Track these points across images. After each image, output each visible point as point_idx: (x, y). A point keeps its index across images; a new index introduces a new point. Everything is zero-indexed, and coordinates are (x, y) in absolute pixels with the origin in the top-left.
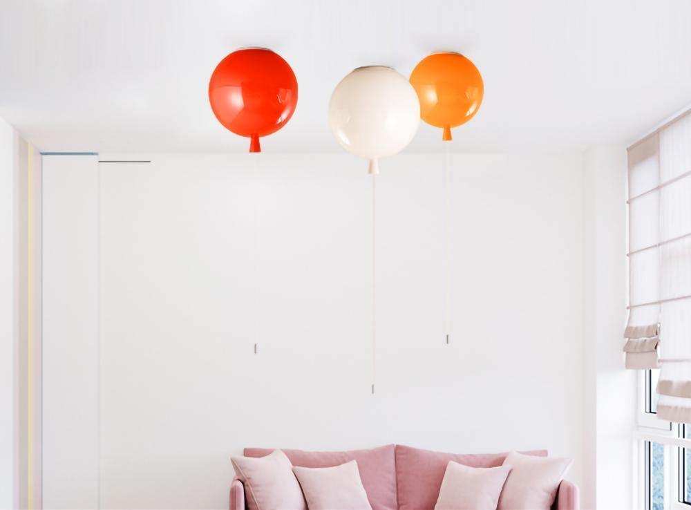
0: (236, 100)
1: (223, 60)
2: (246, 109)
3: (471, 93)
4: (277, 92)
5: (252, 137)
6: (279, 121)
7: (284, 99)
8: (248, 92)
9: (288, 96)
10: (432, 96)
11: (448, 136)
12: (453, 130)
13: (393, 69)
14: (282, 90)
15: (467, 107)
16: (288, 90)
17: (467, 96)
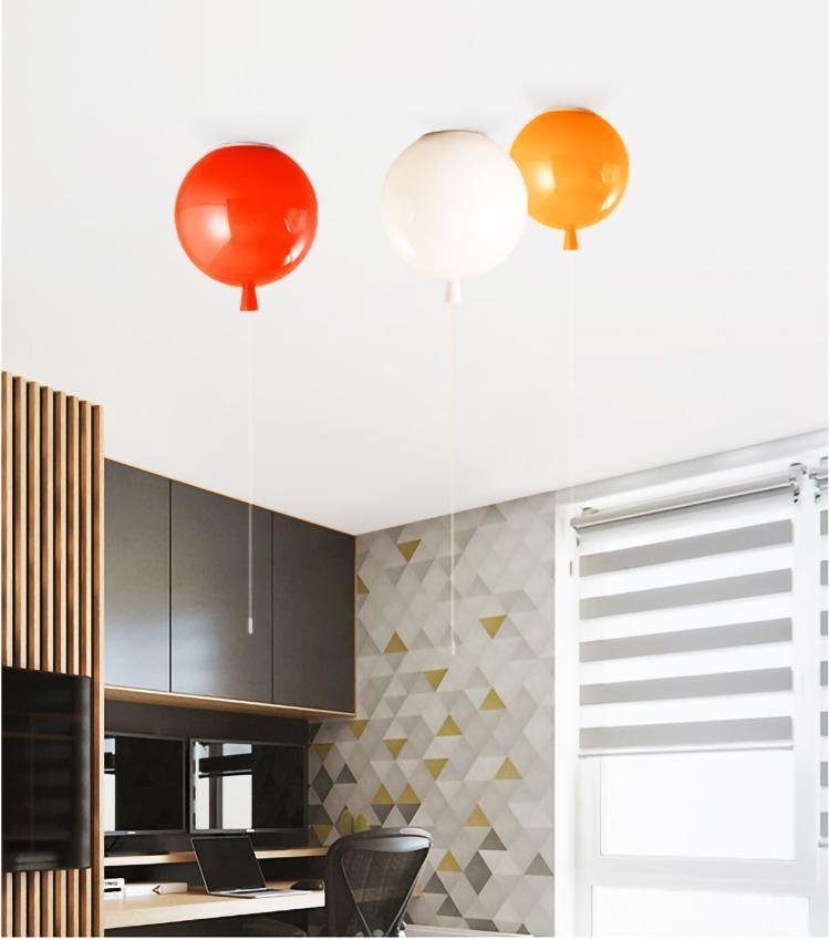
0: (219, 226)
1: (197, 164)
2: (235, 241)
3: (609, 174)
4: (284, 214)
5: (245, 288)
6: (288, 260)
7: (296, 226)
8: (237, 214)
9: (302, 222)
10: (546, 179)
11: (572, 243)
12: (581, 234)
13: (483, 134)
14: (292, 212)
15: (602, 197)
16: (302, 211)
17: (603, 178)
